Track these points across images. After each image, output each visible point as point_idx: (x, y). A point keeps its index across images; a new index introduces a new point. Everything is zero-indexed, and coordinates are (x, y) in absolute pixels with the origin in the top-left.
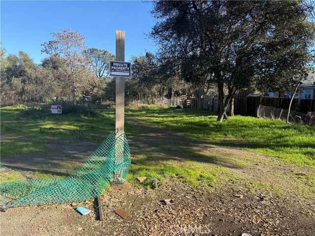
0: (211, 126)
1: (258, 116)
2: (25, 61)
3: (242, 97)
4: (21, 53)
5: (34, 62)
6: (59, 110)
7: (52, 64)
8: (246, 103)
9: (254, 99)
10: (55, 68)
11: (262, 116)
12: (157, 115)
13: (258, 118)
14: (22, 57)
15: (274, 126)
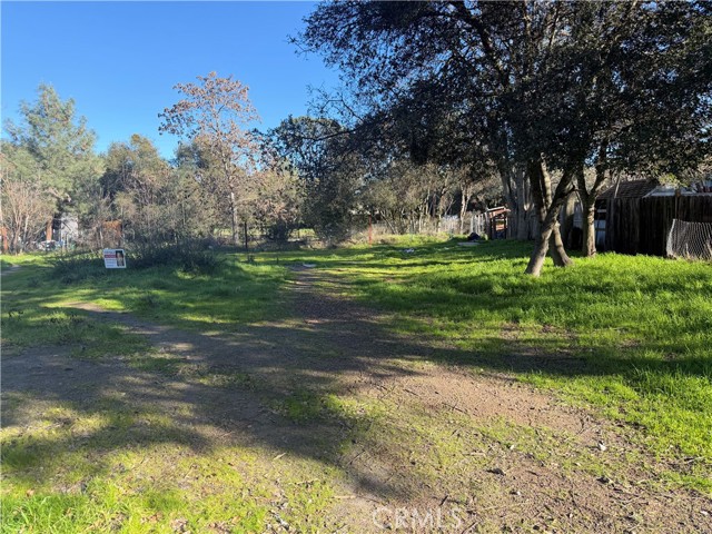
0: (498, 290)
1: (670, 251)
2: (141, 155)
3: (624, 201)
4: (136, 139)
5: (161, 156)
6: (120, 259)
7: (195, 156)
8: (637, 217)
9: (658, 204)
10: (202, 164)
11: (680, 253)
12: (398, 261)
13: (671, 257)
14: (136, 147)
15: (699, 285)
